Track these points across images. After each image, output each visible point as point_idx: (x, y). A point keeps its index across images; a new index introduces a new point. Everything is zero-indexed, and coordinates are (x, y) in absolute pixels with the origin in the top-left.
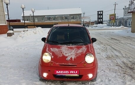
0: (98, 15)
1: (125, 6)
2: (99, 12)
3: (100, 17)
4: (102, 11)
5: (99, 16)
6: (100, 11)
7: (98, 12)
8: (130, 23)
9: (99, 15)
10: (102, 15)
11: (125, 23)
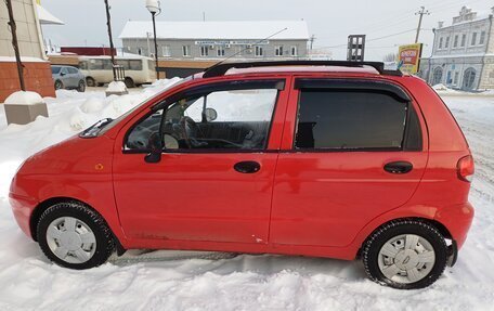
0: (352, 46)
1: (441, 24)
2: (355, 39)
3: (356, 52)
4: (363, 37)
5: (354, 50)
6: (358, 36)
7: (351, 37)
8: (452, 78)
9: (354, 46)
10: (361, 47)
11: (436, 74)
